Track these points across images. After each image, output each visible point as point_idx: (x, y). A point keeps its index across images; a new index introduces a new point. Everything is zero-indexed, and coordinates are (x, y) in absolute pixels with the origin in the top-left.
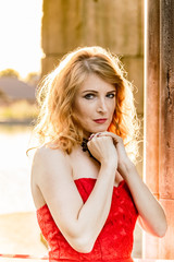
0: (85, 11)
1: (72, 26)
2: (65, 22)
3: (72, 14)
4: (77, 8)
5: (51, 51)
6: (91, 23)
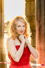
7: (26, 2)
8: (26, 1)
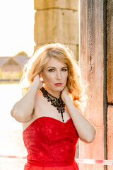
0: (57, 20)
2: (46, 27)
3: (50, 22)
4: (53, 19)
5: (39, 42)
6: (61, 27)
7: (35, 11)
8: (35, 9)
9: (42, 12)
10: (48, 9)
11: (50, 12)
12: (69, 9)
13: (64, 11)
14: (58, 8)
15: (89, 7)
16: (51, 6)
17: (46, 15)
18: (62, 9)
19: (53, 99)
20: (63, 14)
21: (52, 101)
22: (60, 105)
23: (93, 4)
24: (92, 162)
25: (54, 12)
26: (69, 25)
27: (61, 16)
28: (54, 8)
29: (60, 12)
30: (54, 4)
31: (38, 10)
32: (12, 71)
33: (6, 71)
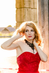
0: (25, 12)
1: (22, 16)
2: (21, 15)
3: (22, 13)
4: (23, 12)
5: (18, 21)
6: (27, 15)
9: (19, 9)
10: (21, 8)
11: (22, 9)
12: (30, 8)
13: (28, 9)
14: (25, 8)
15: (42, 6)
16: (22, 7)
17: (21, 10)
18: (27, 8)
19: (29, 44)
20: (27, 10)
21: (29, 45)
22: (32, 46)
23: (44, 5)
24: (45, 70)
25: (24, 9)
26: (30, 14)
27: (27, 11)
28: (24, 8)
29: (26, 9)
30: (24, 6)
31: (17, 8)
32: (6, 33)
33: (4, 33)
